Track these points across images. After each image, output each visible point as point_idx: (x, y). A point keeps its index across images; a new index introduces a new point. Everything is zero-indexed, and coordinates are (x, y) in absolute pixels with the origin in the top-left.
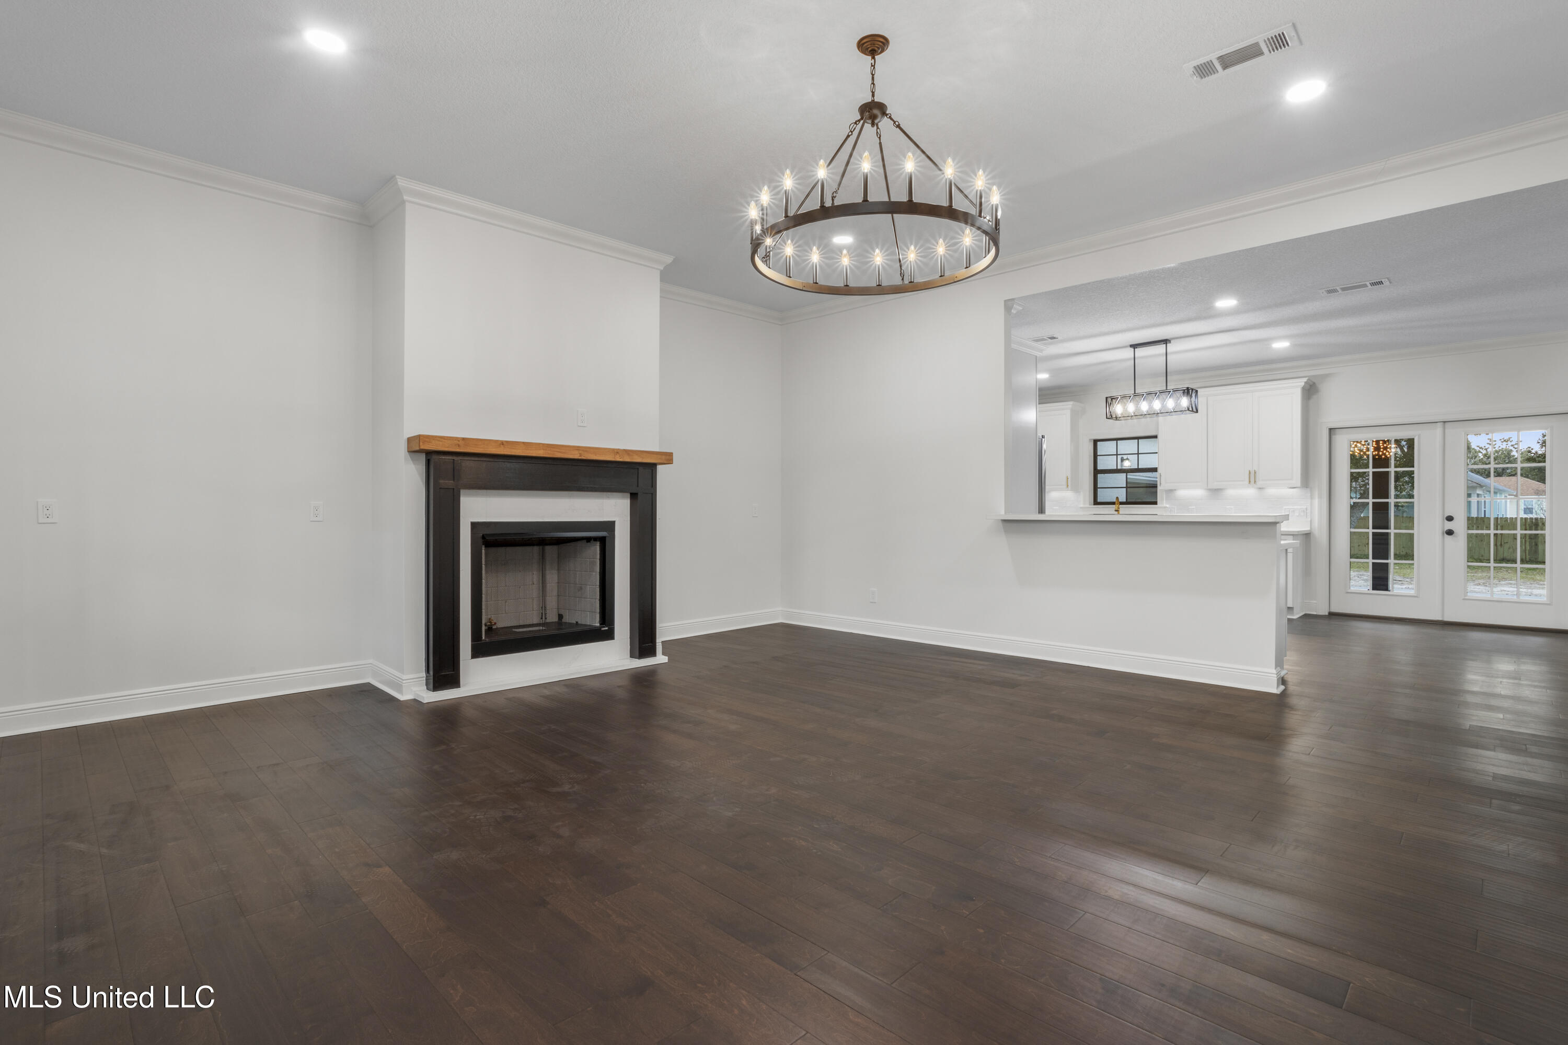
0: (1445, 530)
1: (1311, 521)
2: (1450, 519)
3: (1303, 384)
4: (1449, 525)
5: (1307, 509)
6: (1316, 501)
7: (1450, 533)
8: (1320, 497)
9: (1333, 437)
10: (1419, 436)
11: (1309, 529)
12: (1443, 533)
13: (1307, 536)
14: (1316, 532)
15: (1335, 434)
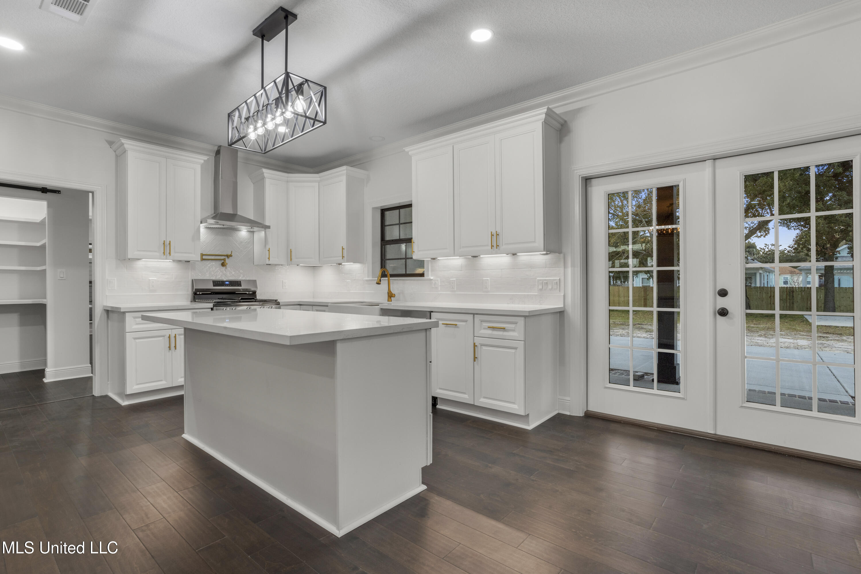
0: (718, 308)
1: (564, 296)
2: (723, 293)
3: (544, 116)
4: (722, 303)
5: (557, 282)
6: (569, 270)
7: (723, 313)
8: (573, 266)
9: (589, 189)
10: (685, 181)
11: (561, 306)
12: (715, 313)
13: (561, 314)
14: (569, 310)
15: (591, 186)
